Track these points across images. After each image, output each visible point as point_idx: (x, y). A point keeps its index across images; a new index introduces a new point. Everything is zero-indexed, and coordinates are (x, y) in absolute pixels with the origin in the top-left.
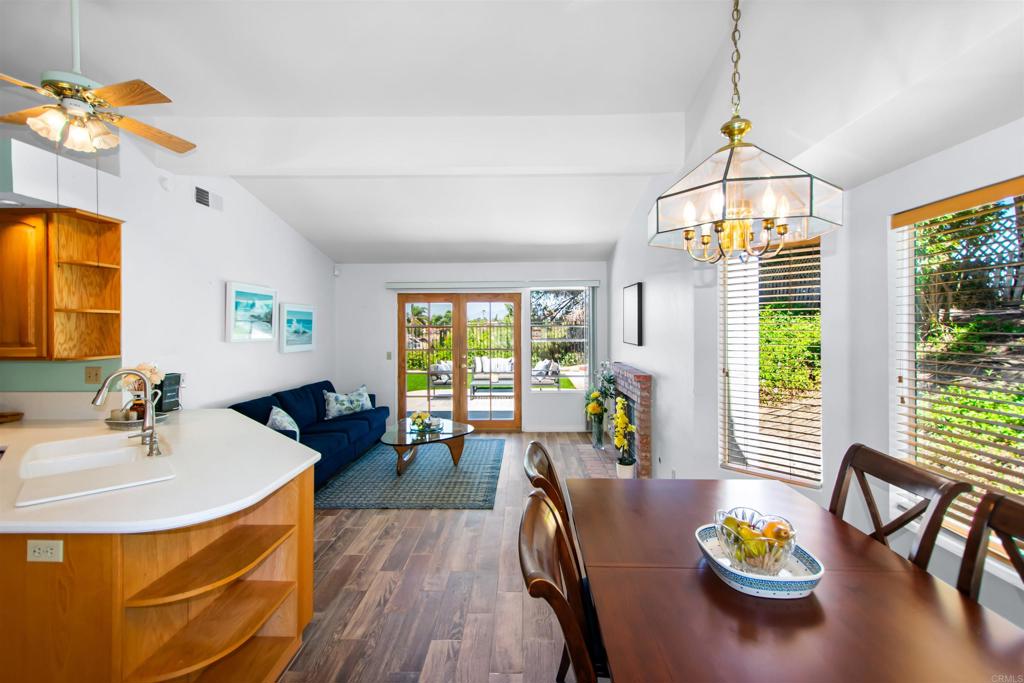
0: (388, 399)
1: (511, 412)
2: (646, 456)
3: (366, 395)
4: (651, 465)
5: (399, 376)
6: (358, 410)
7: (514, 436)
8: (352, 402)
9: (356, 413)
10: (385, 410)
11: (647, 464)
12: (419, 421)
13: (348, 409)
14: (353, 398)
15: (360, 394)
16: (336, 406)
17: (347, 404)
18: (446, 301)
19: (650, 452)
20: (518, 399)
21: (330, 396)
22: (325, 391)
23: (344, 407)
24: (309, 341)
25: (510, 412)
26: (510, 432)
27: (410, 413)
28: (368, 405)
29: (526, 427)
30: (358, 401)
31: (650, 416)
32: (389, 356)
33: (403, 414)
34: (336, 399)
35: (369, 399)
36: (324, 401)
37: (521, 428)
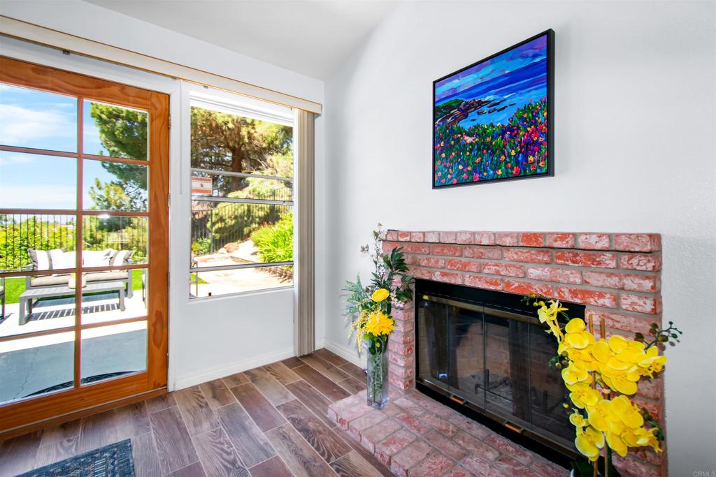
7: (151, 410)
37: (166, 385)
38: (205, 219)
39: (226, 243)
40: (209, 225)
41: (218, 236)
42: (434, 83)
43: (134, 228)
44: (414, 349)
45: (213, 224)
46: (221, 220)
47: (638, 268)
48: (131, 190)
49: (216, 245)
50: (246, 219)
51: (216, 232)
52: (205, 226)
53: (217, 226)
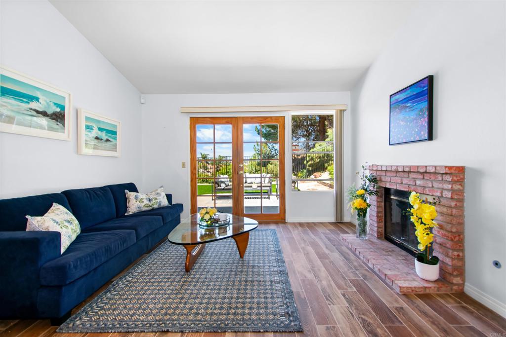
0: (182, 197)
1: (278, 207)
2: (458, 256)
3: (163, 195)
4: (464, 265)
5: (191, 181)
6: (156, 206)
7: (281, 225)
8: (150, 200)
9: (153, 210)
10: (180, 207)
11: (459, 264)
12: (207, 217)
13: (148, 206)
14: (151, 197)
15: (158, 194)
16: (135, 204)
17: (146, 202)
18: (227, 123)
19: (463, 250)
20: (282, 198)
21: (131, 195)
22: (126, 191)
23: (143, 204)
24: (114, 148)
25: (276, 207)
26: (276, 223)
27: (200, 208)
28: (165, 202)
29: (289, 218)
30: (156, 199)
31: (463, 211)
32: (184, 165)
33: (194, 210)
34: (136, 198)
35: (166, 197)
36: (126, 199)
37: (285, 219)
38: (303, 159)
39: (315, 172)
40: (305, 162)
41: (311, 169)
42: (390, 96)
43: (271, 164)
44: (383, 220)
45: (307, 162)
46: (312, 159)
47: (448, 180)
48: (270, 145)
49: (309, 173)
50: (326, 158)
51: (309, 166)
52: (303, 162)
53: (309, 163)
